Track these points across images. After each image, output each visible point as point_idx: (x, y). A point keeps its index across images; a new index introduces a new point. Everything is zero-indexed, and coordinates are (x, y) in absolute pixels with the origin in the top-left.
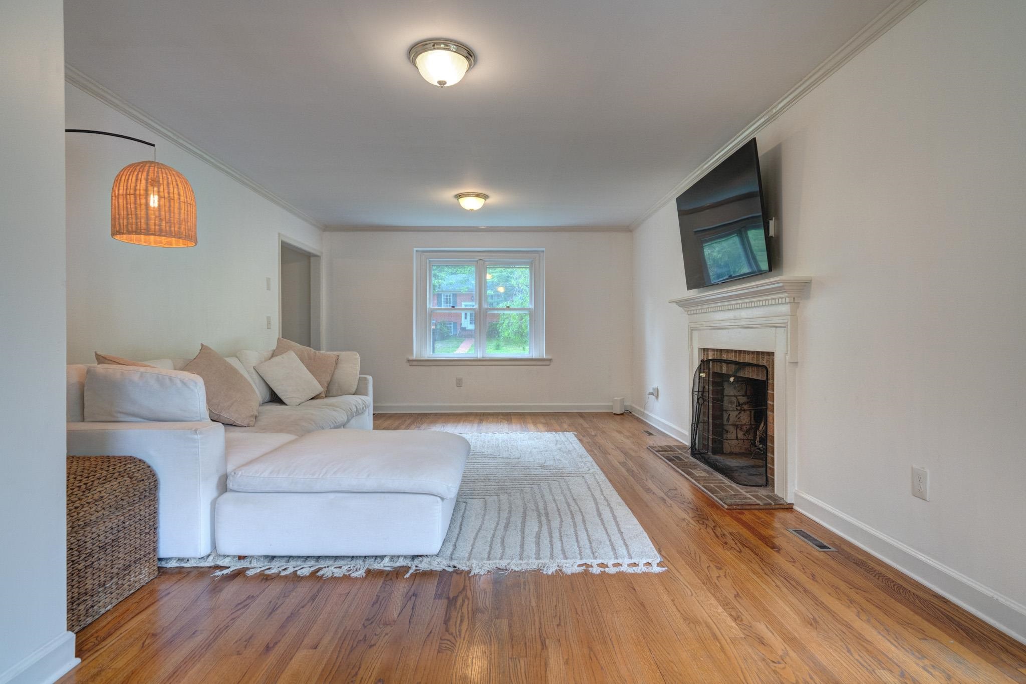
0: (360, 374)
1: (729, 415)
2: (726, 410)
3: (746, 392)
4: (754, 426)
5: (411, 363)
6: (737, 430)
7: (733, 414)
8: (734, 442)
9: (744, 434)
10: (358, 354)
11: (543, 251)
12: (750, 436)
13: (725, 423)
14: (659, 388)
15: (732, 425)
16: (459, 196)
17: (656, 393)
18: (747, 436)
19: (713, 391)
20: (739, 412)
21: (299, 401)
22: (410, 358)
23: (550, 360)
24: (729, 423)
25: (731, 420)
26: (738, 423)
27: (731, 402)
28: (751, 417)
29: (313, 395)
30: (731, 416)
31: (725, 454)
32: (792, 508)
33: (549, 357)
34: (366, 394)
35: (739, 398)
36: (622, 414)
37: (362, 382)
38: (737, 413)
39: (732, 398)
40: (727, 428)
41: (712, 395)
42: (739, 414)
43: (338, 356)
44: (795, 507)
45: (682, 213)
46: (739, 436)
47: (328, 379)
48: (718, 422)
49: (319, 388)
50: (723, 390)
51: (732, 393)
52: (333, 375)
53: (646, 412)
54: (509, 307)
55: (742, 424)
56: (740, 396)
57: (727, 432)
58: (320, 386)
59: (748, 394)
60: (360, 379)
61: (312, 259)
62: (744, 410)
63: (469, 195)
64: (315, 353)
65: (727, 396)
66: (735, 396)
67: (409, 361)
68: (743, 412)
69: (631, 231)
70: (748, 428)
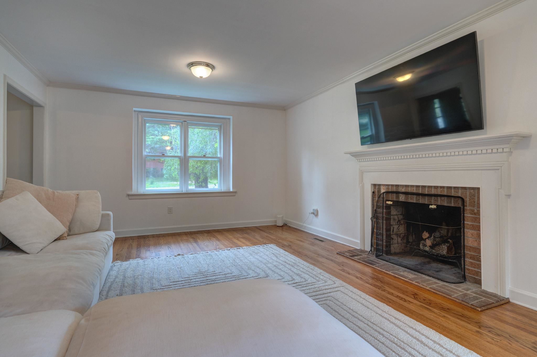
0: (102, 211)
1: (394, 227)
2: (392, 225)
3: (402, 213)
4: (406, 234)
5: (130, 197)
6: (398, 237)
7: (396, 227)
8: (396, 245)
9: (401, 240)
10: (99, 193)
11: (229, 119)
12: (404, 241)
13: (392, 233)
14: (318, 209)
15: (395, 234)
16: (192, 64)
17: (316, 213)
18: (403, 240)
19: (386, 212)
20: (399, 225)
21: (41, 246)
22: (130, 193)
23: (235, 192)
24: (394, 233)
25: (395, 230)
26: (398, 233)
27: (394, 219)
28: (405, 229)
29: (56, 237)
30: (394, 228)
31: (392, 254)
32: (510, 302)
33: (235, 190)
34: (109, 229)
35: (399, 216)
36: (282, 226)
37: (105, 217)
38: (397, 226)
39: (395, 216)
40: (392, 236)
41: (386, 215)
42: (399, 227)
43: (78, 195)
44: (511, 300)
45: (358, 94)
46: (399, 241)
47: (70, 217)
48: (388, 233)
49: (62, 229)
50: (390, 211)
51: (395, 213)
52: (74, 214)
53: (304, 225)
54: (205, 156)
55: (401, 233)
56: (399, 215)
57: (393, 239)
58: (63, 226)
59: (403, 214)
60: (103, 216)
61: (35, 109)
62: (401, 224)
63: (200, 64)
64: (54, 193)
65: (392, 215)
66: (396, 215)
67: (129, 195)
68: (401, 226)
69: (285, 110)
70: (403, 235)
